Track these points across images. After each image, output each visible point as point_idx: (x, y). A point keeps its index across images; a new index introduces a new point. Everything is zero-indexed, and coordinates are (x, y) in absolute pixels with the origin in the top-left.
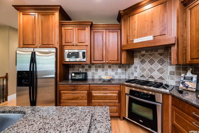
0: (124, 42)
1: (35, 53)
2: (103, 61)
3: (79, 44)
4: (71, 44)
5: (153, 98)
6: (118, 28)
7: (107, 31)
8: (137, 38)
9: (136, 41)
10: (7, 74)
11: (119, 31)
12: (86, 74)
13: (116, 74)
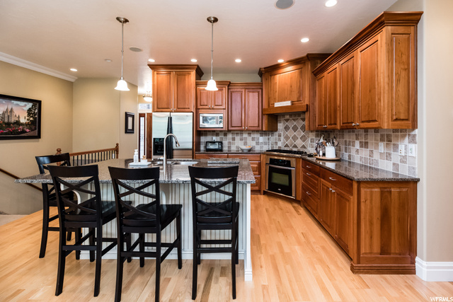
0: (265, 106)
1: (171, 118)
2: (241, 126)
3: (215, 107)
4: (207, 107)
5: (288, 164)
6: (259, 87)
7: (247, 90)
8: (278, 101)
9: (277, 105)
10: (117, 145)
11: (260, 90)
12: (221, 143)
13: (257, 143)
